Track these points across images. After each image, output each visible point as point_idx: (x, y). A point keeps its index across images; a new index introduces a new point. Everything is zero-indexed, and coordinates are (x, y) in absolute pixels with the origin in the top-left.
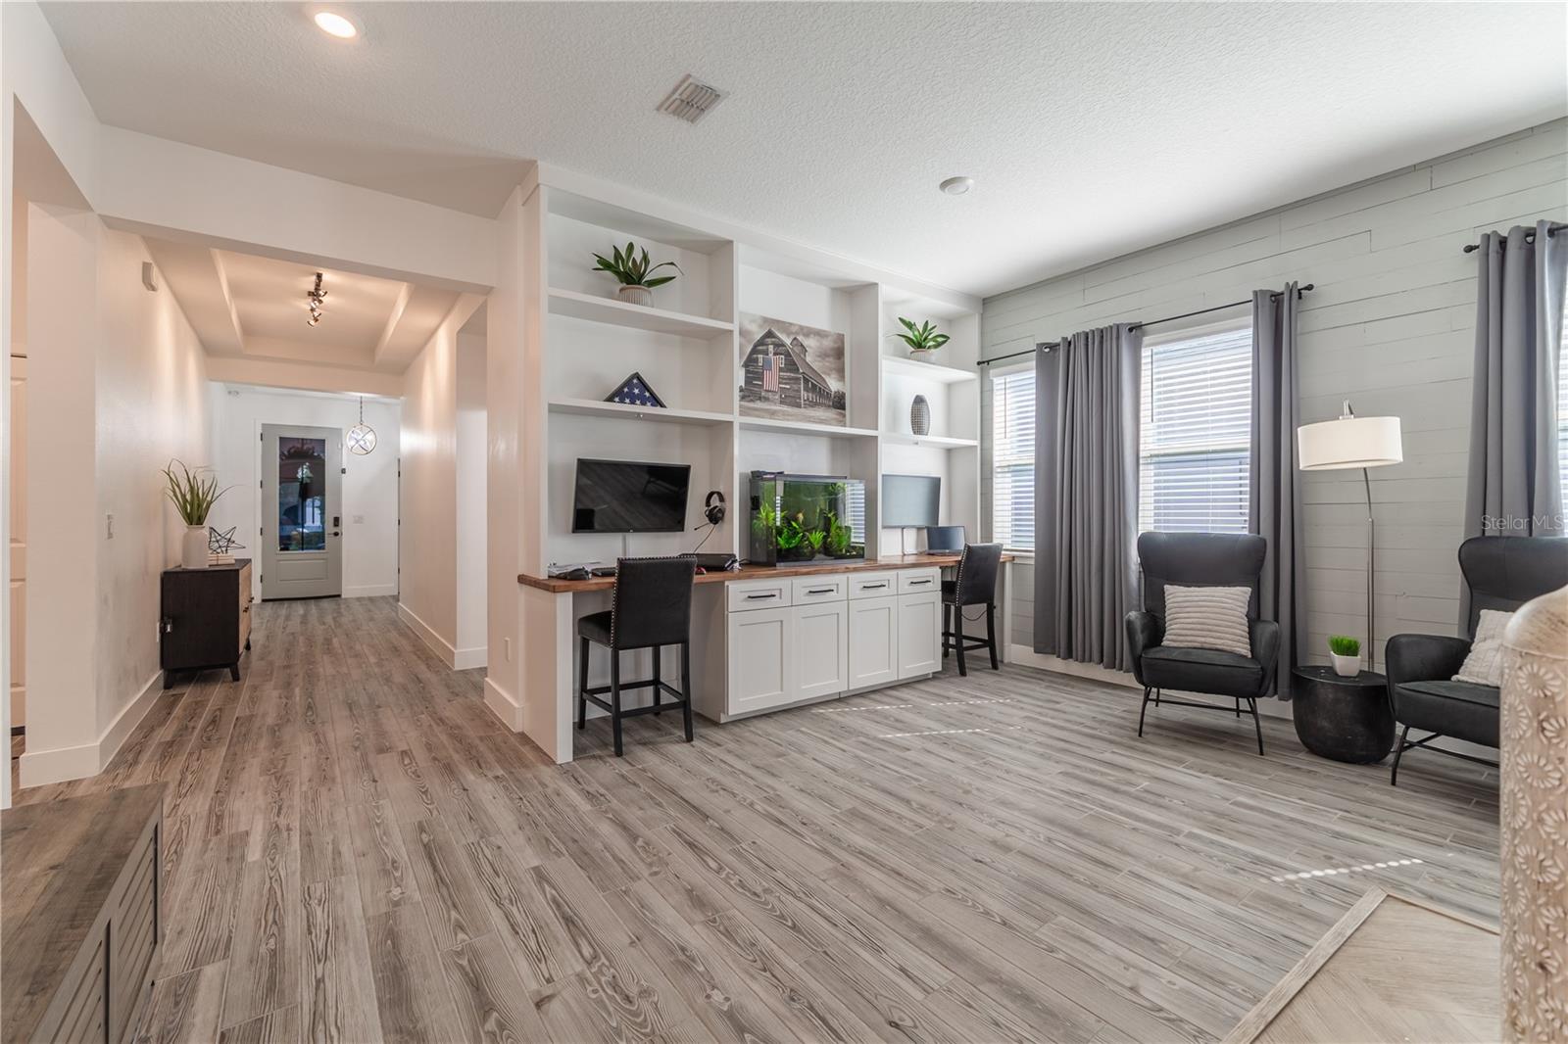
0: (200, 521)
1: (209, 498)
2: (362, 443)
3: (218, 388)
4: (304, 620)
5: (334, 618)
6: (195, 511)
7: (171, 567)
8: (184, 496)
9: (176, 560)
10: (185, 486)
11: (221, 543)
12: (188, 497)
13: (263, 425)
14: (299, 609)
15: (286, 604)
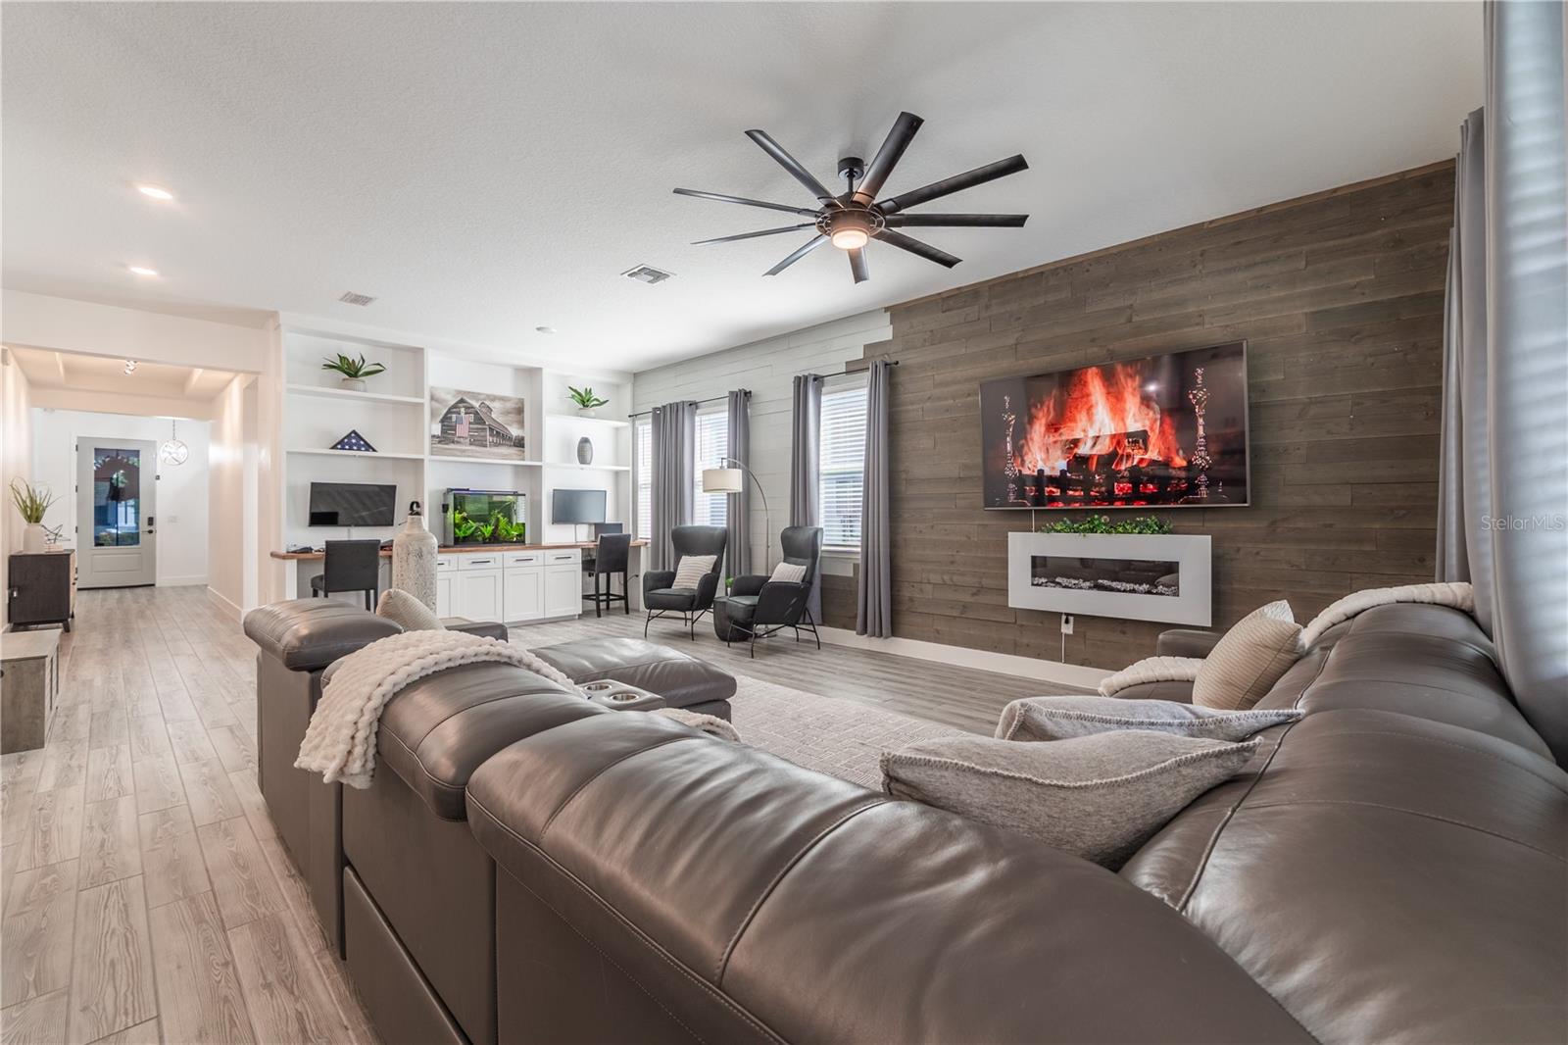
0: (38, 520)
1: (45, 504)
2: (175, 455)
3: (38, 411)
4: (120, 601)
5: (148, 600)
6: (34, 513)
7: (13, 553)
8: (24, 502)
9: (19, 549)
10: (25, 495)
11: (46, 538)
12: (28, 503)
13: (79, 438)
14: (115, 594)
15: (101, 592)
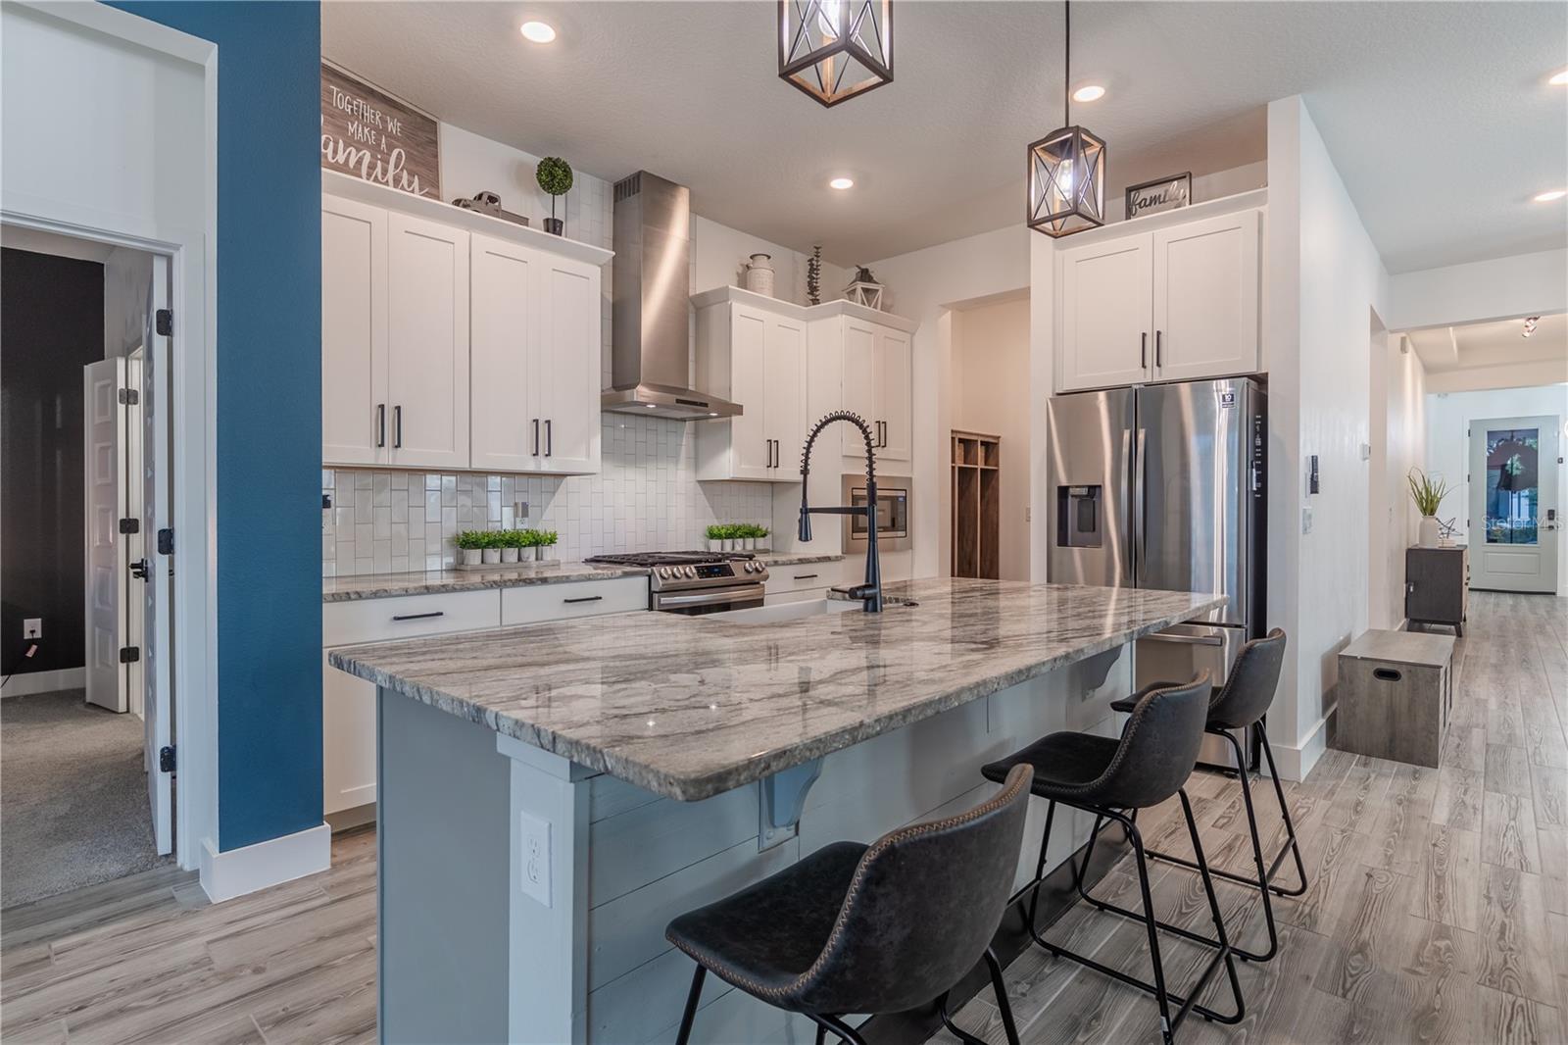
0: (1432, 513)
1: (1439, 496)
3: (1433, 397)
4: (1514, 608)
5: (1548, 612)
6: (1429, 506)
7: (1410, 547)
8: (1420, 493)
9: (1415, 541)
10: (1421, 486)
11: (1440, 532)
12: (1424, 495)
13: (1471, 421)
14: (1509, 600)
15: (1493, 595)
